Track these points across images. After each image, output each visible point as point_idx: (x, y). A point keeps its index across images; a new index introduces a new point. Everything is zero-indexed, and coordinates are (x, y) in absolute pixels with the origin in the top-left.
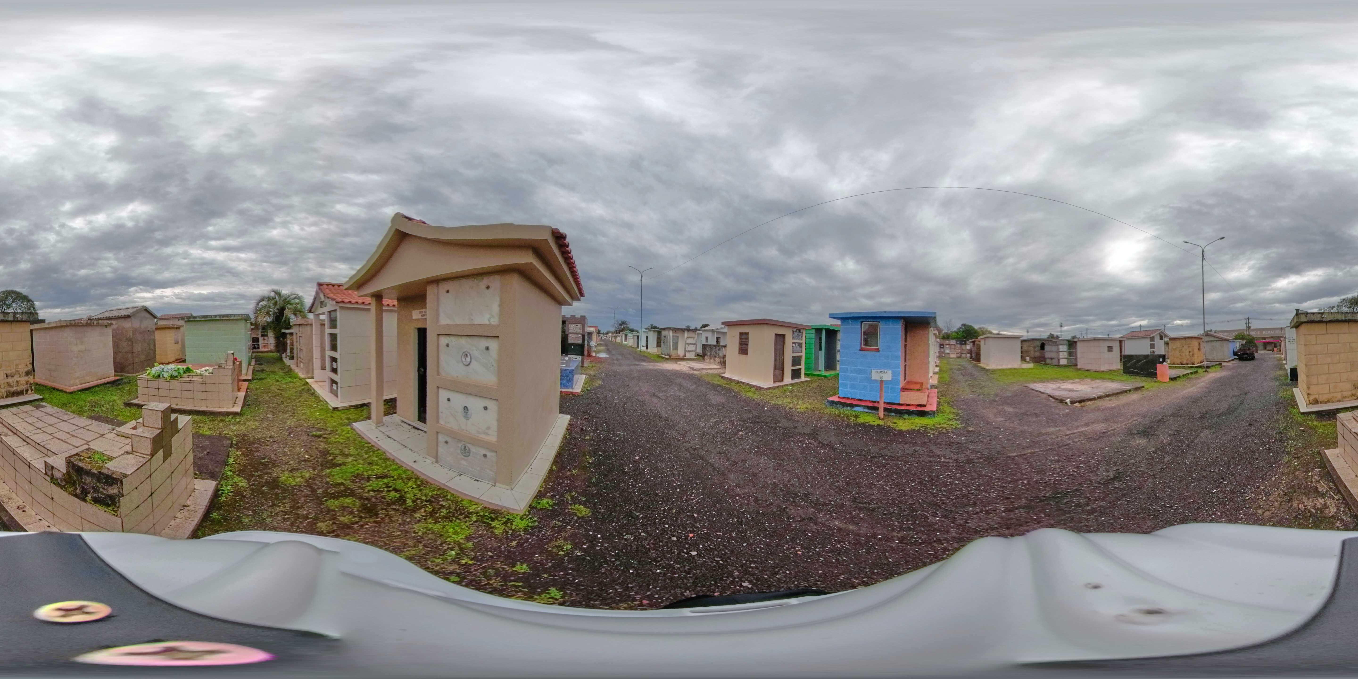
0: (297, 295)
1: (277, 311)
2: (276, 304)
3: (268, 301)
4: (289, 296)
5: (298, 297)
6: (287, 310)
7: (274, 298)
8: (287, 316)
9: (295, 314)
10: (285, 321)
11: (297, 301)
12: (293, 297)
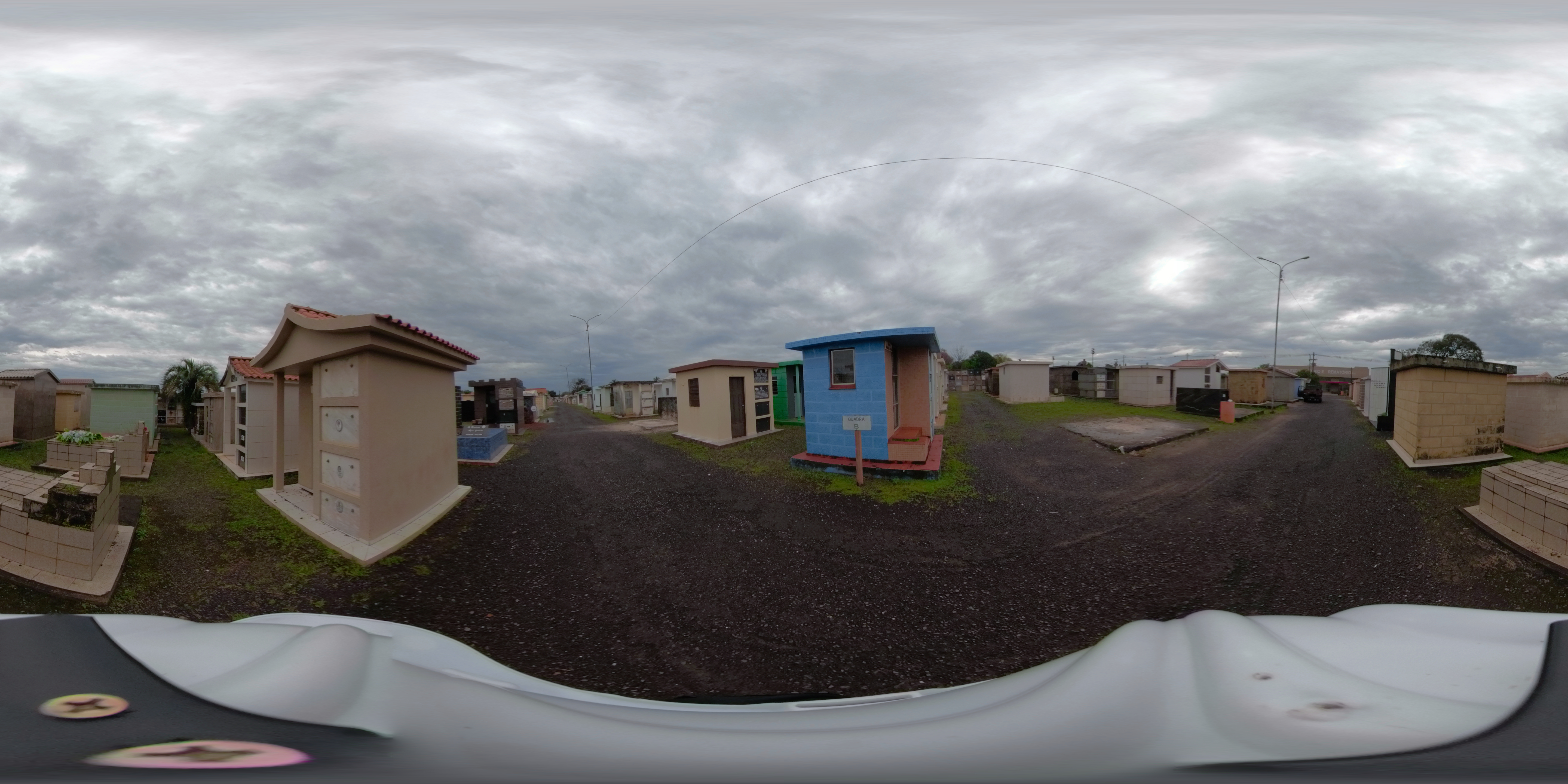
0: (210, 366)
1: (188, 382)
2: (186, 374)
3: (179, 371)
4: (201, 367)
5: (211, 368)
6: (198, 381)
7: (185, 369)
8: (198, 388)
9: (207, 387)
10: (196, 393)
11: (210, 372)
12: (205, 367)
